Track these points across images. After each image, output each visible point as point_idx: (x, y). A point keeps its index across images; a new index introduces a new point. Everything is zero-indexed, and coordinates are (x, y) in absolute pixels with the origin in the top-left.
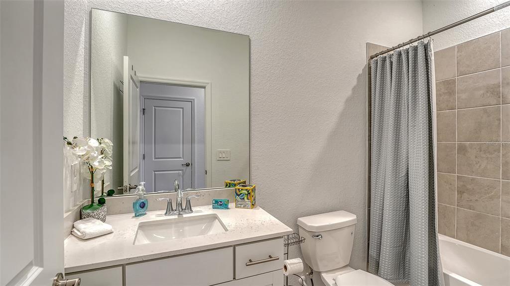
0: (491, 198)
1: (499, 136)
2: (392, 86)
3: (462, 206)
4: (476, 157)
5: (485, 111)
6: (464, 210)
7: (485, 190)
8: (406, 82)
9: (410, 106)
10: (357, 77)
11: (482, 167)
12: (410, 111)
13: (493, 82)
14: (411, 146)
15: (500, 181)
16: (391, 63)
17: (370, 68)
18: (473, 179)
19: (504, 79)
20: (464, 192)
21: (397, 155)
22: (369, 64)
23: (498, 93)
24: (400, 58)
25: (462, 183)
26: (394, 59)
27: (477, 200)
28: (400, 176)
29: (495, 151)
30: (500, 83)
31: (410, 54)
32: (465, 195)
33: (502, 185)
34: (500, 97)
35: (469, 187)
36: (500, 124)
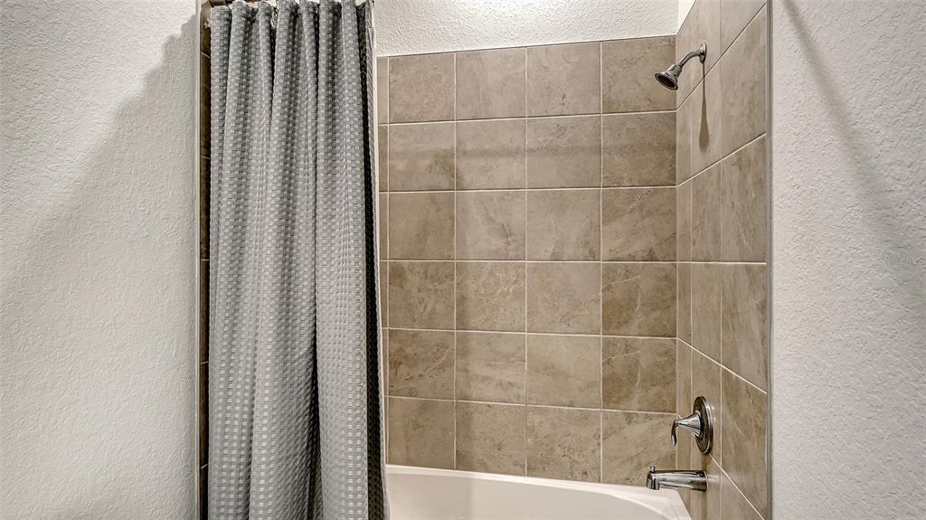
0: (442, 367)
1: (452, 249)
2: (275, 97)
3: (398, 391)
4: (419, 290)
5: (433, 199)
6: (401, 400)
7: (434, 353)
8: (311, 94)
9: (321, 161)
10: (163, 42)
11: (429, 310)
12: (320, 175)
13: (444, 145)
14: (322, 271)
15: (453, 334)
16: (272, 34)
17: (206, 32)
18: (415, 335)
19: (459, 143)
20: (400, 363)
21: (289, 298)
22: (204, 20)
23: (452, 168)
24: (295, 23)
25: (396, 345)
26: (281, 24)
27: (420, 376)
28: (297, 357)
29: (447, 277)
30: (453, 149)
31: (323, 20)
32: (403, 369)
33: (457, 339)
34: (453, 176)
35: (409, 351)
36: (453, 225)
